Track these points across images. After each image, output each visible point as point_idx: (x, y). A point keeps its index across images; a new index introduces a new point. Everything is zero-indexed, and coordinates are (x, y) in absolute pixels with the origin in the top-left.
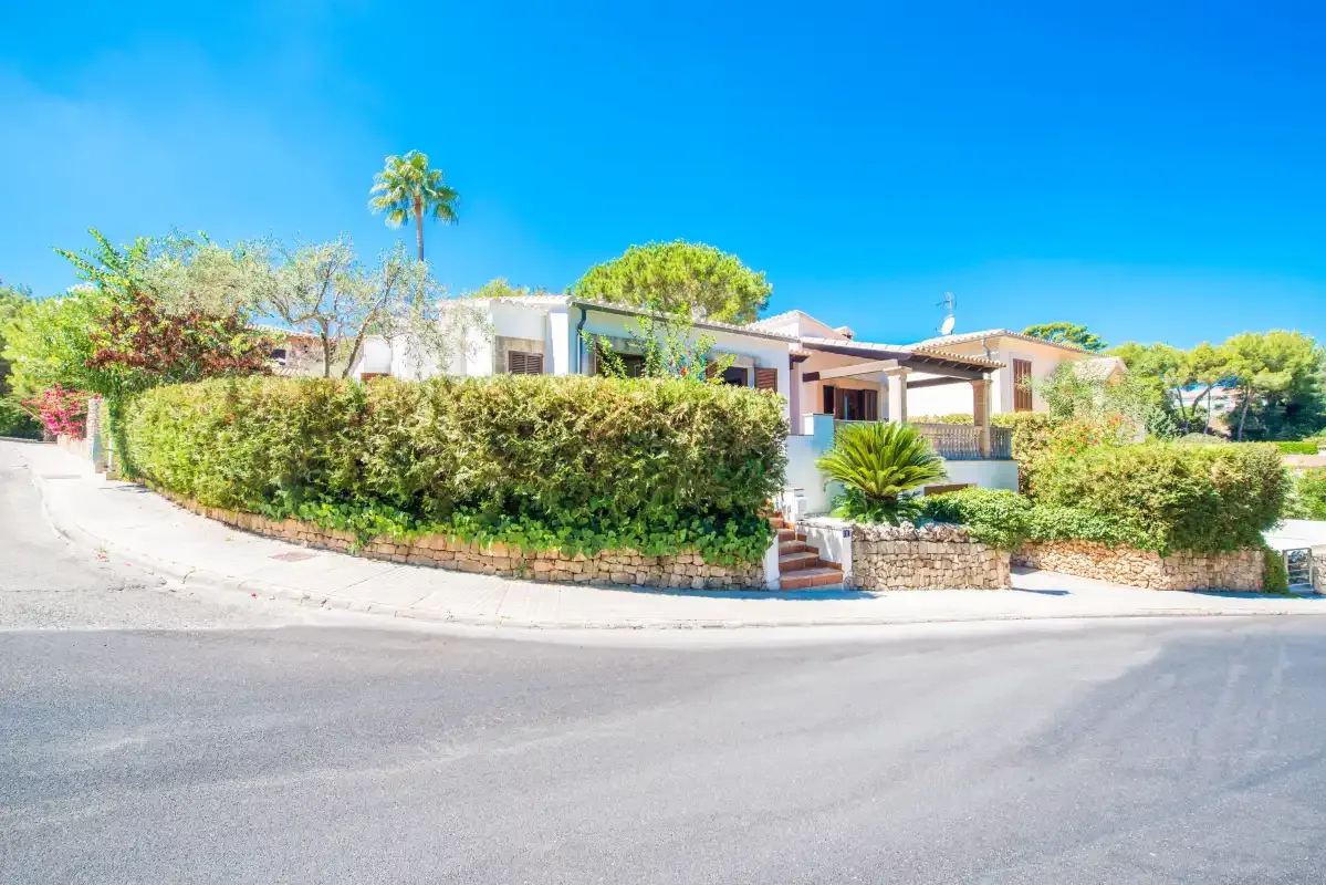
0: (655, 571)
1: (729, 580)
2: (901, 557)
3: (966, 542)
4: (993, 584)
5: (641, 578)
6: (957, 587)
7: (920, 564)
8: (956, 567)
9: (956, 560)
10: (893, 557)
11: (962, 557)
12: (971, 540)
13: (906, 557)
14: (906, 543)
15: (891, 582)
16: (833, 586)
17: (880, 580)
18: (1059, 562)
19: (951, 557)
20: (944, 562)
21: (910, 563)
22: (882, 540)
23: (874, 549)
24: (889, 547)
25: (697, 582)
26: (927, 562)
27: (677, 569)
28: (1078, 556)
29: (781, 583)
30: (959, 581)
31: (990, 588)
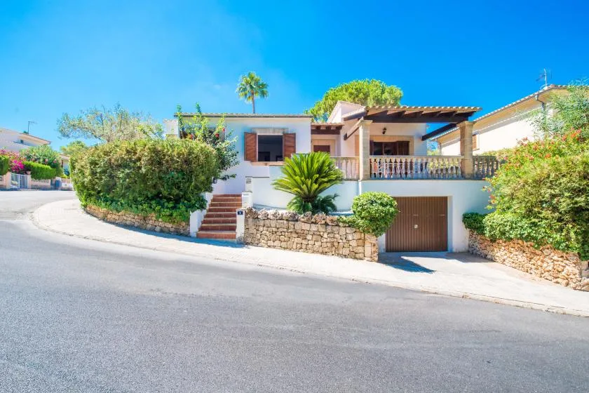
0: (142, 222)
1: (172, 230)
2: (281, 230)
3: (338, 225)
4: (357, 256)
5: (136, 224)
6: (323, 253)
7: (294, 235)
8: (325, 240)
9: (325, 236)
10: (274, 229)
11: (331, 235)
12: (341, 224)
13: (285, 230)
14: (285, 222)
15: (271, 243)
16: (230, 240)
17: (263, 241)
18: (505, 257)
19: (321, 233)
20: (315, 237)
21: (286, 234)
22: (268, 219)
23: (262, 223)
24: (273, 223)
25: (158, 229)
26: (302, 235)
27: (151, 222)
28: (517, 253)
29: (197, 235)
30: (326, 250)
31: (355, 258)
